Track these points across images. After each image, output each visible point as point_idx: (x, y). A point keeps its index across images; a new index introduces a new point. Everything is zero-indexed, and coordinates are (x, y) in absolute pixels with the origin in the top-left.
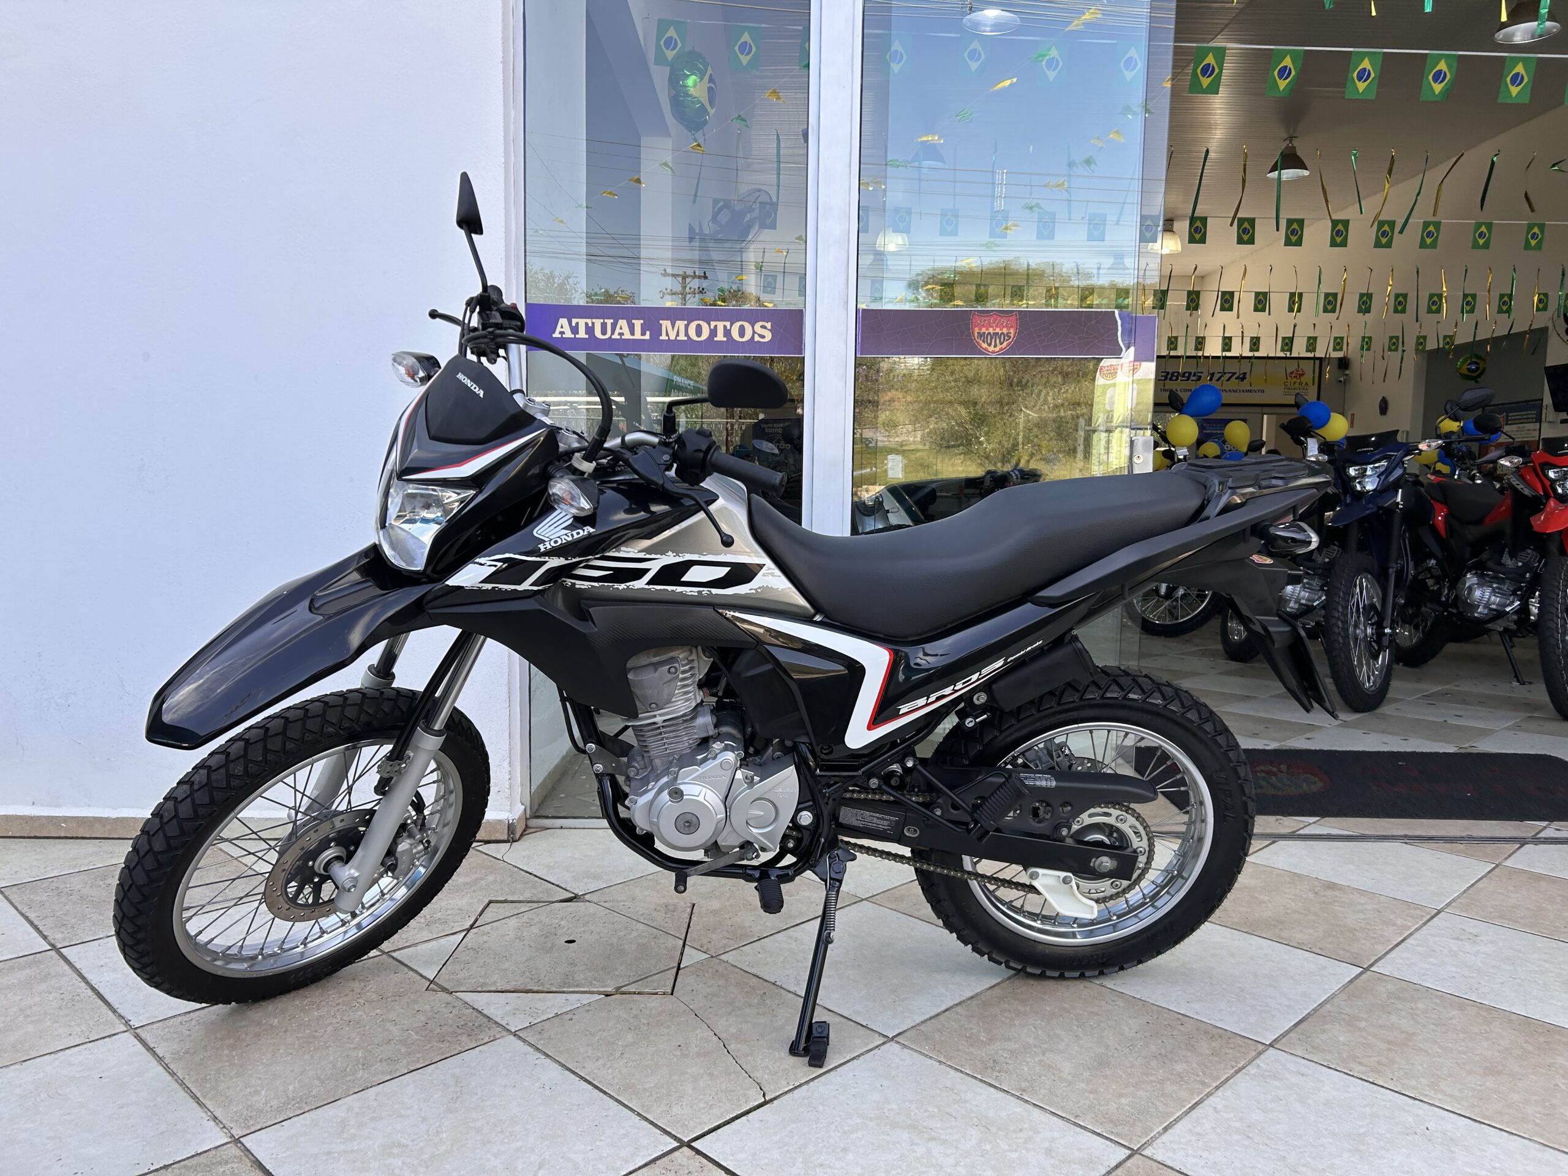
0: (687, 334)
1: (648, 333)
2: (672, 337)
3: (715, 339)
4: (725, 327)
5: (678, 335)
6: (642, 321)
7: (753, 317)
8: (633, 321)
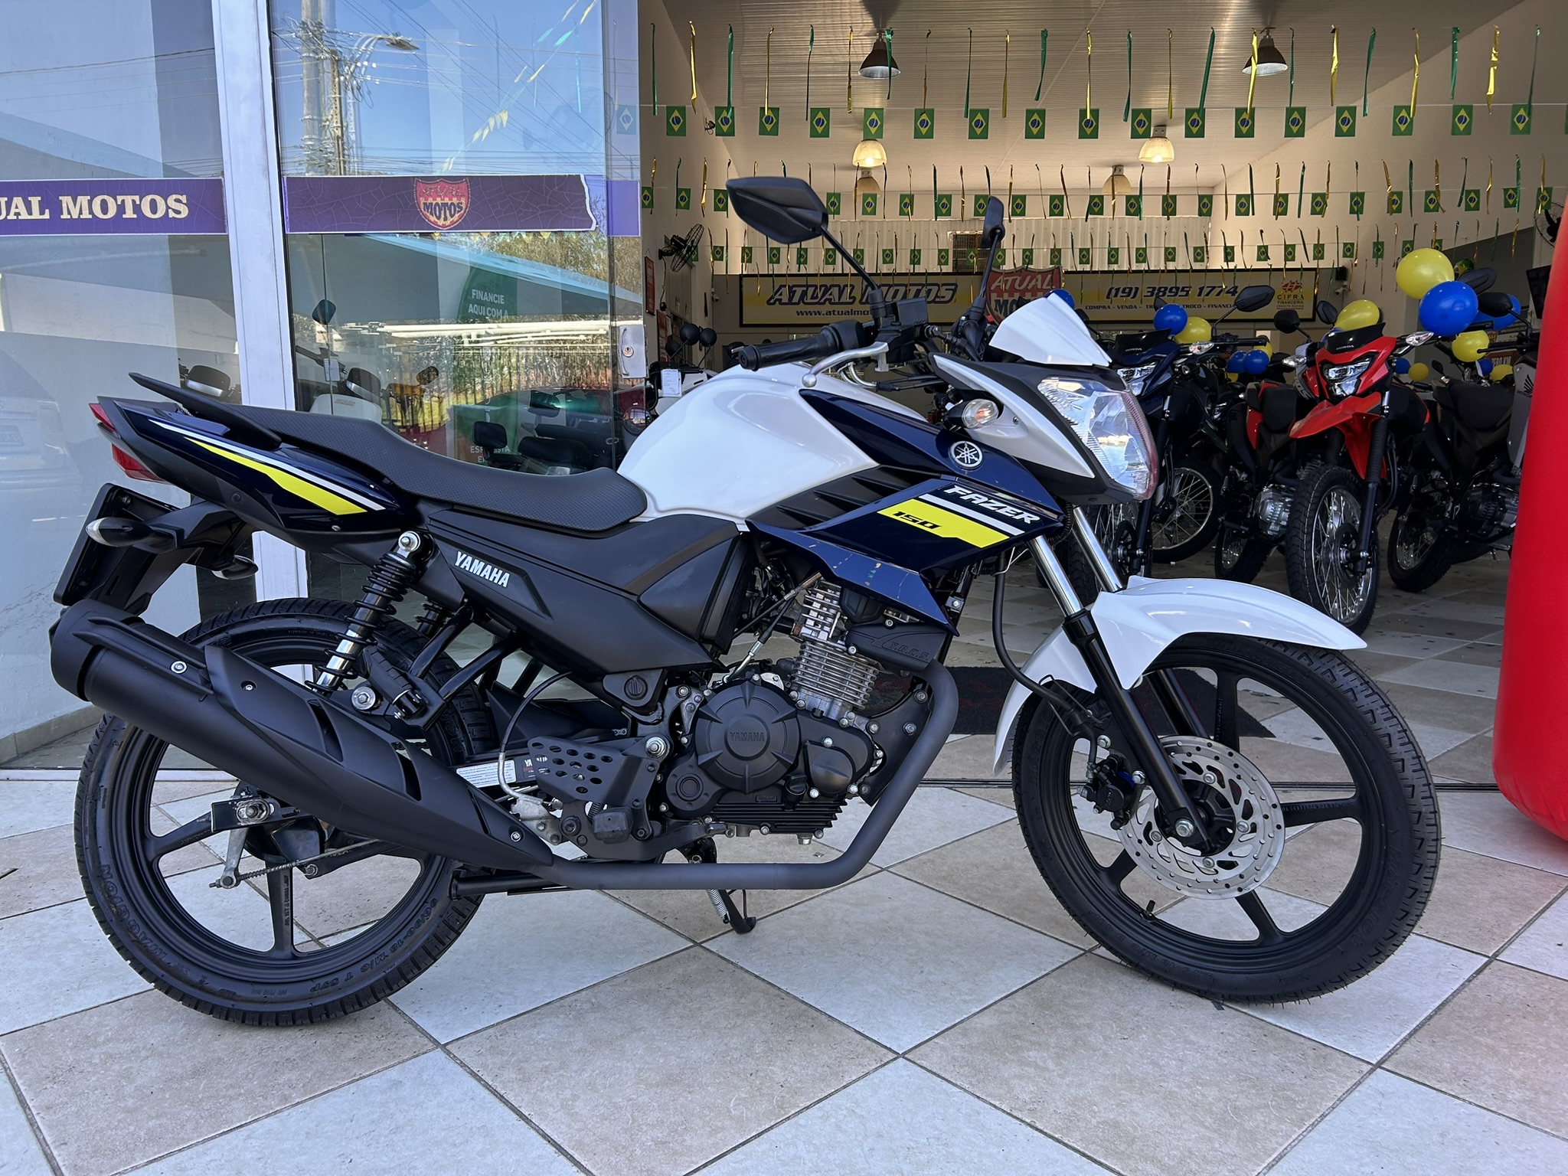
0: (91, 212)
1: (47, 211)
2: (75, 216)
3: (124, 216)
4: (134, 201)
5: (81, 213)
6: (39, 198)
7: (165, 188)
8: (30, 198)
